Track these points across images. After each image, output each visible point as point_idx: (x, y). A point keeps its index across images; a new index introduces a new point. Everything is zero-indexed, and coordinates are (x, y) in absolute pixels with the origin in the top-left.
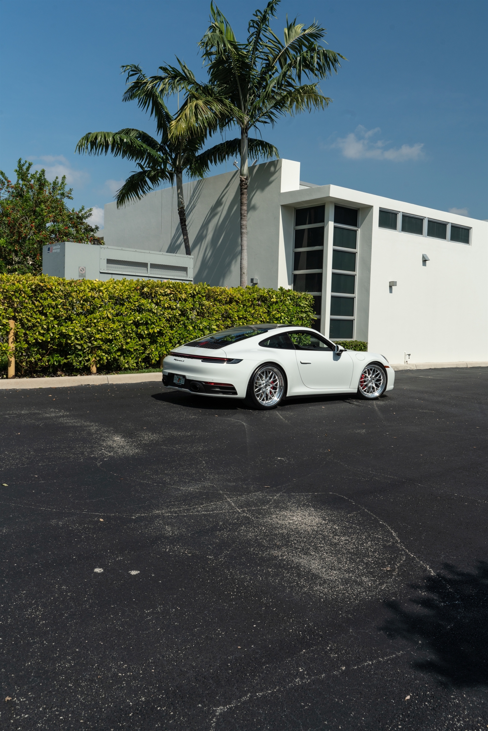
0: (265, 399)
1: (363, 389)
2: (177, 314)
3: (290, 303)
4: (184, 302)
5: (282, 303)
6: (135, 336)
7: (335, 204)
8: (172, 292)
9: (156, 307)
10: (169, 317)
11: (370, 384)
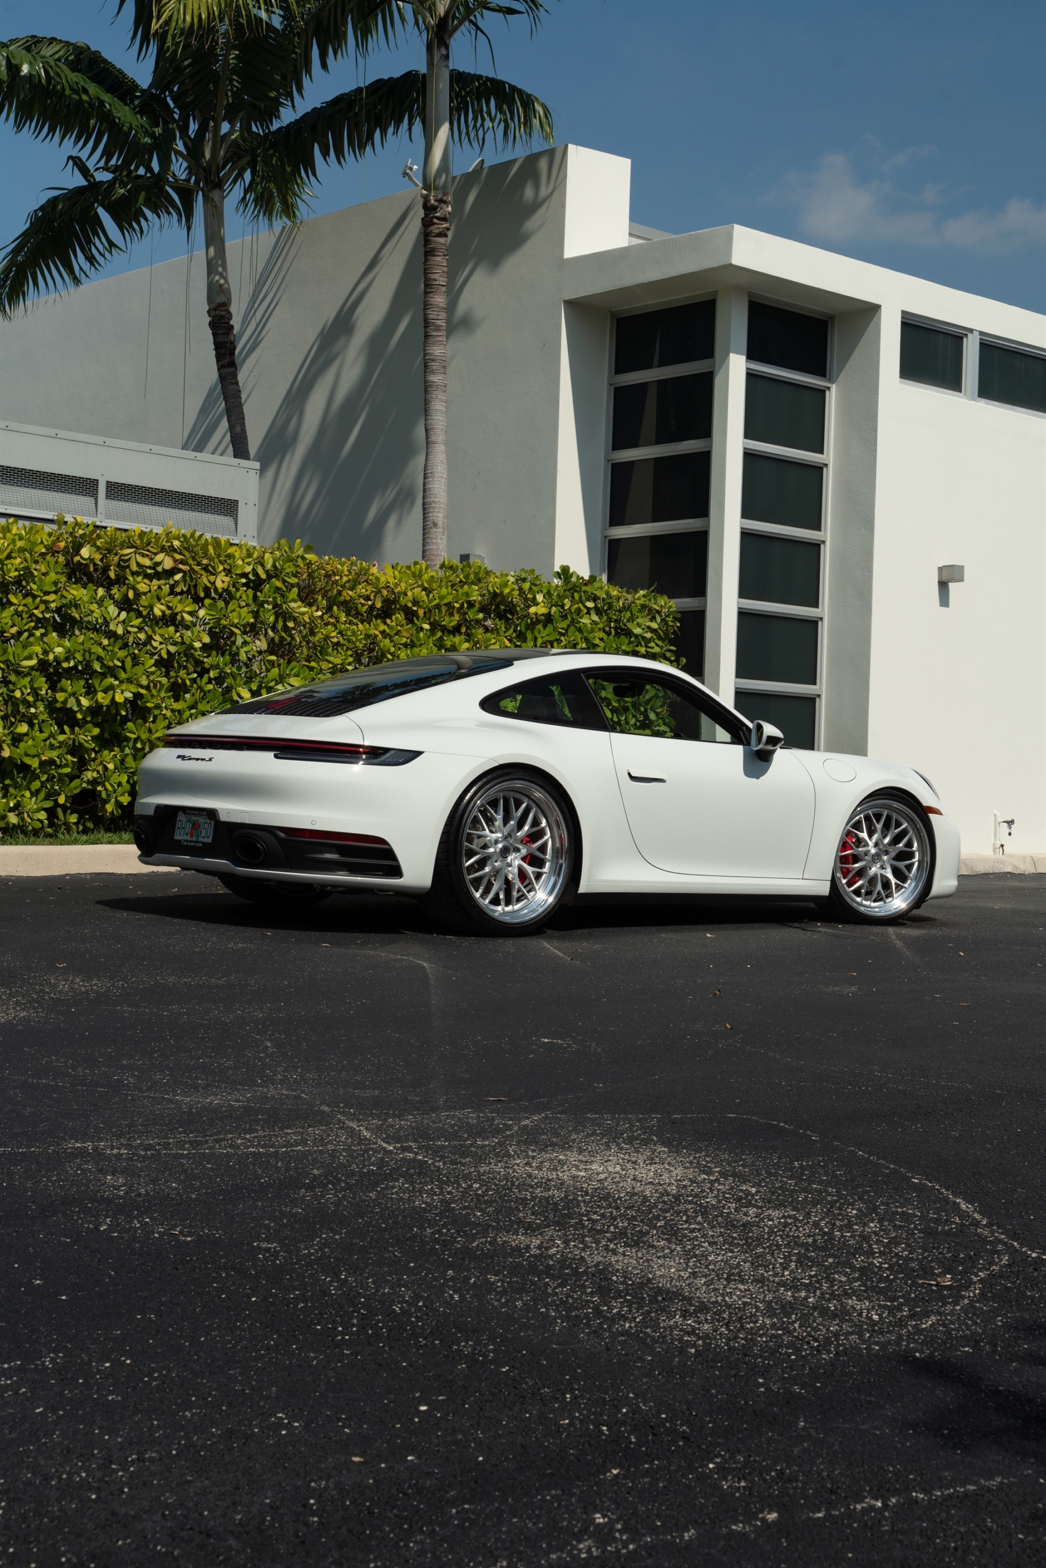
0: (502, 896)
1: (849, 884)
2: (197, 645)
3: (594, 623)
4: (221, 604)
5: (567, 622)
6: (45, 717)
7: (750, 295)
8: (181, 566)
9: (124, 615)
10: (168, 652)
11: (874, 870)
